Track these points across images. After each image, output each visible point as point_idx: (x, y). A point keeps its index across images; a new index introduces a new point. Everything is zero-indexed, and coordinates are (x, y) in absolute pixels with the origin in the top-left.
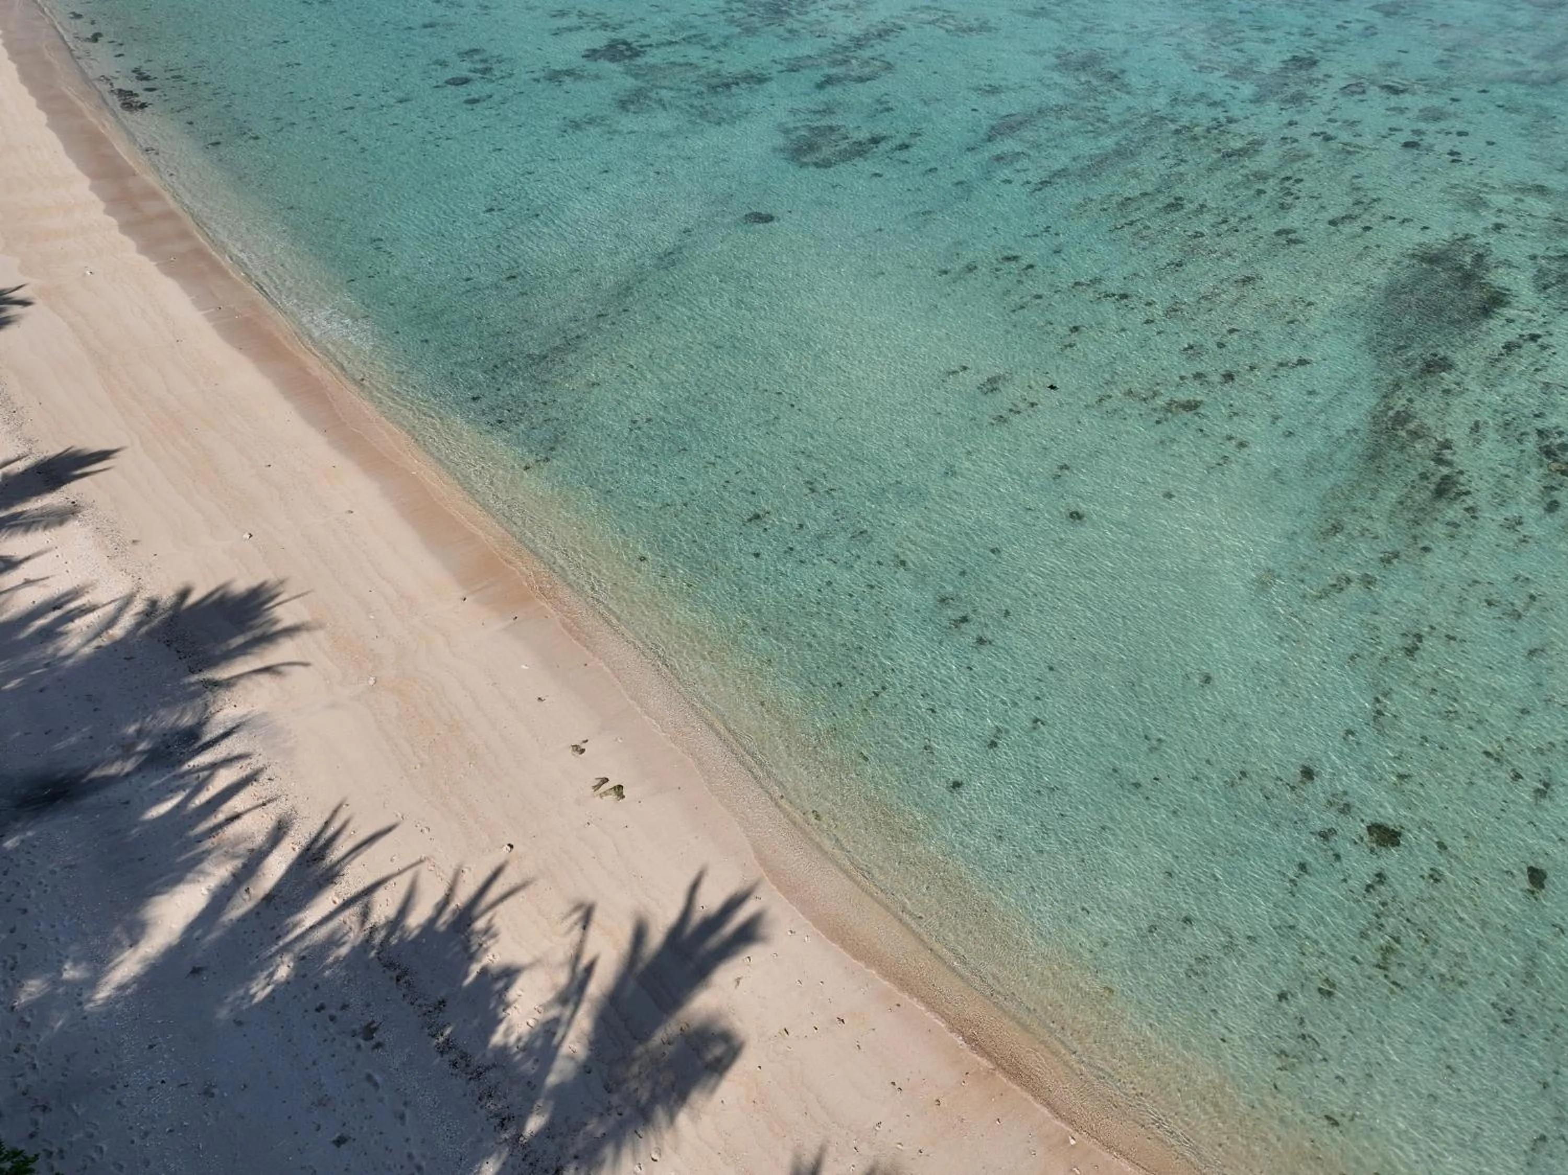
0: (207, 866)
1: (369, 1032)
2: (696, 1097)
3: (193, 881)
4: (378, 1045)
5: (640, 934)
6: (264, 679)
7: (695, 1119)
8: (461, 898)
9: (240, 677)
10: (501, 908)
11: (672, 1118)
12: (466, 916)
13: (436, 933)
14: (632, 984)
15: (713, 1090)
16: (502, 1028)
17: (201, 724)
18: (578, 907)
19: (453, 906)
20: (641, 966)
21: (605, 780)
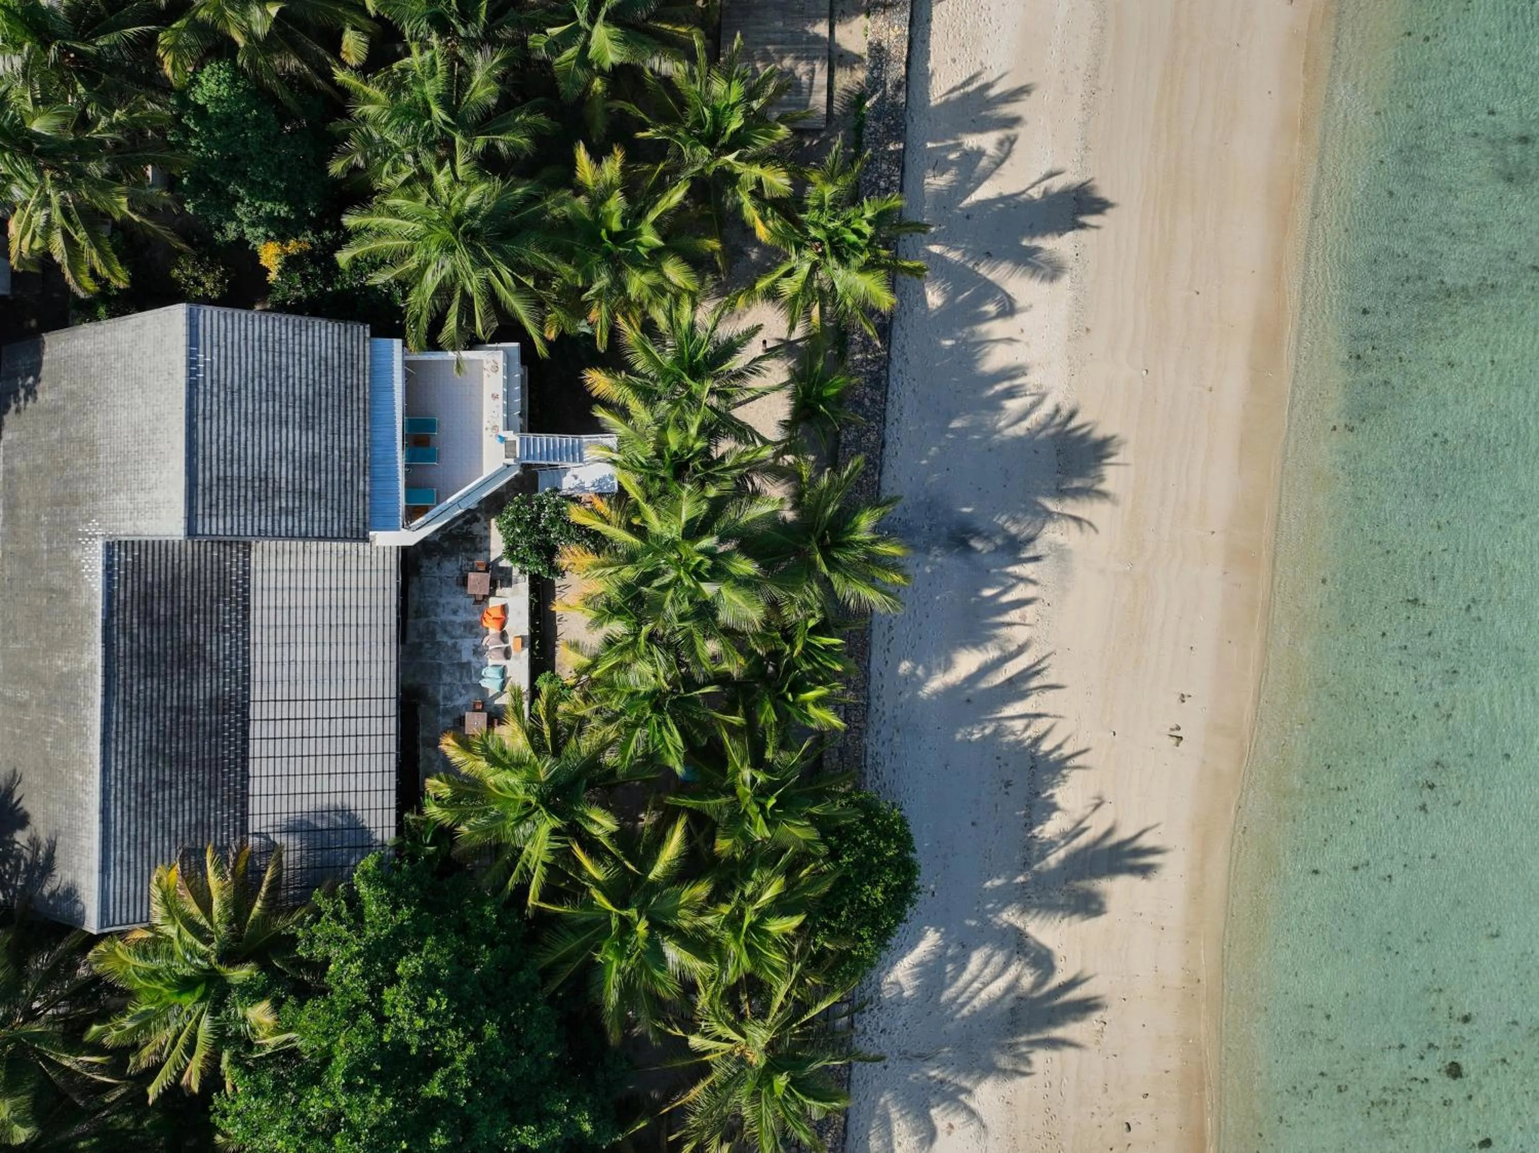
0: (990, 645)
1: (1008, 784)
2: (1076, 918)
3: (980, 651)
4: (1007, 793)
5: (1109, 833)
6: (1072, 525)
7: (1069, 925)
8: (1067, 751)
9: (1063, 515)
10: (1075, 772)
11: (1063, 918)
12: (1061, 763)
13: (1047, 761)
14: (1090, 852)
15: (1083, 920)
16: (1040, 828)
17: (1031, 540)
18: (1099, 798)
19: (1062, 751)
20: (1099, 847)
21: (1178, 728)
